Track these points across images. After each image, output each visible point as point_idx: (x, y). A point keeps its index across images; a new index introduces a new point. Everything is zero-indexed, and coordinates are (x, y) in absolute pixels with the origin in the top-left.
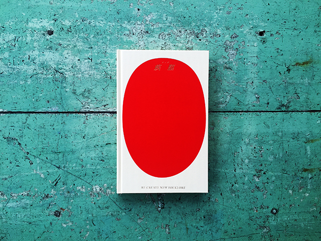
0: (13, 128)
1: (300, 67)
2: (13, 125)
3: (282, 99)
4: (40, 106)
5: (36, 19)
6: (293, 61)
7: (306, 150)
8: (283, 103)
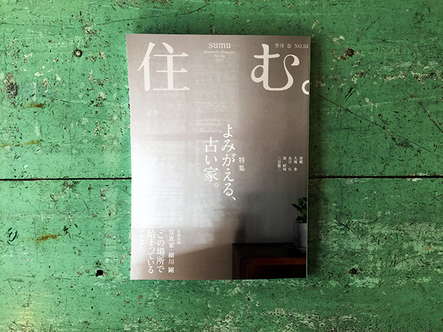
0: (400, 159)
1: (52, 234)
2: (401, 163)
3: (72, 194)
4: (367, 185)
5: (369, 287)
6: (61, 240)
7: (41, 132)
8: (71, 189)
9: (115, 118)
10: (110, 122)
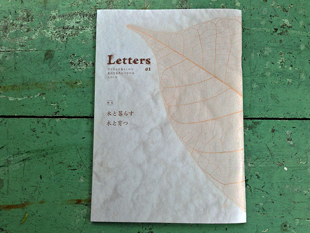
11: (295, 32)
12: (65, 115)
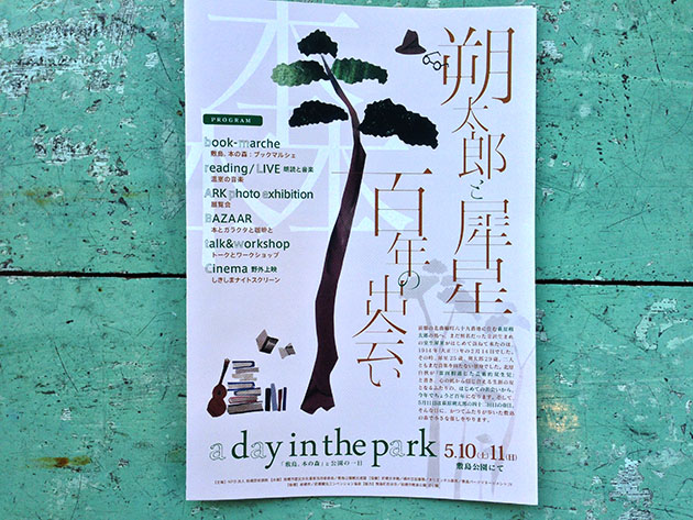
9: (584, 111)
10: (568, 124)
11: (570, 72)
12: (25, 268)
